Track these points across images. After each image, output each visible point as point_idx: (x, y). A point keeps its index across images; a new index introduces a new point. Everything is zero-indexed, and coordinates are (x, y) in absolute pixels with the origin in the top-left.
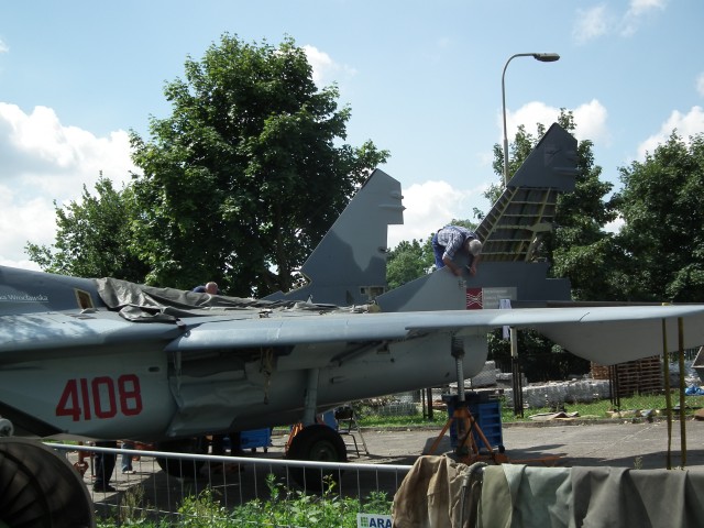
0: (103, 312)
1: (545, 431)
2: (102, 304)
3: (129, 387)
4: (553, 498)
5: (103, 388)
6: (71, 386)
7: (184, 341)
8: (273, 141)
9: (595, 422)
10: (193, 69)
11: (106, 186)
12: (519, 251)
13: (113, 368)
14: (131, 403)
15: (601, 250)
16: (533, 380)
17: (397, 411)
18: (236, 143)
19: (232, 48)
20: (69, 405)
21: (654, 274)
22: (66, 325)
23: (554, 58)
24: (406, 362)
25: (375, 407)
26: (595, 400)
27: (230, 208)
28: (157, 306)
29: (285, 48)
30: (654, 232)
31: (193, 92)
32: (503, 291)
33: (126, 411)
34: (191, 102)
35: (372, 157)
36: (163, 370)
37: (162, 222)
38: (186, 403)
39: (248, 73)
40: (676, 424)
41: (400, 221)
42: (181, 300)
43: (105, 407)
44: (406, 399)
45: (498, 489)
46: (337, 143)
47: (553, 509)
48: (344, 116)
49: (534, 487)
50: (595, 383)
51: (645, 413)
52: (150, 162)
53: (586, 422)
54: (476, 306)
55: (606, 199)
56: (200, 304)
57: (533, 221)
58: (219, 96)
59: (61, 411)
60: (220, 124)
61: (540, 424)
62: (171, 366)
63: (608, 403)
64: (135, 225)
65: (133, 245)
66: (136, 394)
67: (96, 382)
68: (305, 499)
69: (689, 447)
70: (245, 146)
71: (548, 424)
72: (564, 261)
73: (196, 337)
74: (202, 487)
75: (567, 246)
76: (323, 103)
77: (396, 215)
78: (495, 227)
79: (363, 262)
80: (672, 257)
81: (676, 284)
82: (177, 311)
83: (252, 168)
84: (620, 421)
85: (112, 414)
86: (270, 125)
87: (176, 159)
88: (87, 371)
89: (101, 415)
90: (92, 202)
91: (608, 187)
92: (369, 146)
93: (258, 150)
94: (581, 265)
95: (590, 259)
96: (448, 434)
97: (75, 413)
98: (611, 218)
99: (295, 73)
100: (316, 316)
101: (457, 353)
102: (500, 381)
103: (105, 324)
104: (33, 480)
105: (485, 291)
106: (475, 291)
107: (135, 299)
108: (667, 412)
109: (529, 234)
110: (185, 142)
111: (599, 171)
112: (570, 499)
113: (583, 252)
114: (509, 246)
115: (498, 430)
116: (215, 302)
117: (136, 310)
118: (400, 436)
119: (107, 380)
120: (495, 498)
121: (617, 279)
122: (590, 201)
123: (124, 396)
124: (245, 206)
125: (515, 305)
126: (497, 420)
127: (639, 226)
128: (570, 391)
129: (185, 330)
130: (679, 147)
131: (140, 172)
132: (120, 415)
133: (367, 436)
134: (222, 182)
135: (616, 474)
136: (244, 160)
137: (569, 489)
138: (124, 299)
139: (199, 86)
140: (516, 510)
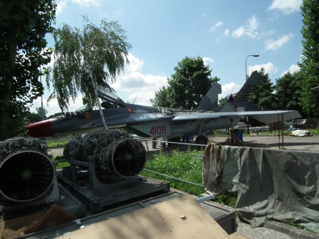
0: (159, 113)
1: (254, 138)
2: (158, 112)
3: (164, 128)
4: (235, 153)
5: (159, 128)
6: (152, 128)
7: (174, 119)
8: (196, 77)
9: (265, 136)
10: (179, 64)
11: (164, 88)
12: (246, 99)
13: (160, 125)
14: (164, 131)
15: (270, 98)
16: (253, 126)
17: (222, 133)
18: (188, 78)
19: (187, 59)
20: (152, 132)
21: (283, 103)
22: (152, 116)
23: (258, 56)
24: (221, 123)
25: (218, 132)
26: (267, 131)
27: (186, 92)
28: (169, 112)
29: (198, 58)
30: (283, 94)
31: (179, 68)
32: (242, 108)
33: (163, 133)
34: (178, 70)
35: (217, 80)
36: (170, 125)
37: (173, 95)
38: (175, 131)
39: (190, 64)
40: (281, 137)
41: (221, 93)
42: (174, 111)
43: (159, 132)
44: (224, 130)
45: (224, 150)
46: (209, 77)
47: (235, 155)
48: (211, 71)
49: (232, 150)
50: (267, 127)
51: (277, 134)
52: (171, 83)
53: (263, 136)
54: (236, 111)
55: (272, 86)
56: (178, 111)
57: (250, 92)
58: (185, 69)
59: (151, 133)
60: (185, 74)
61: (252, 136)
62: (172, 124)
63: (269, 132)
64: (168, 96)
65: (168, 100)
66: (165, 129)
67: (157, 127)
68: (195, 151)
69: (284, 142)
70: (190, 79)
71: (254, 136)
72: (261, 100)
73: (176, 118)
74: (177, 147)
75: (262, 97)
76: (206, 69)
77: (220, 92)
78: (241, 94)
79: (213, 102)
80: (288, 99)
81: (289, 105)
82: (173, 113)
83: (191, 84)
84: (271, 136)
85: (160, 133)
86: (195, 74)
87: (176, 82)
88: (155, 125)
89: (158, 133)
90: (161, 91)
91: (272, 84)
92: (216, 77)
93: (193, 79)
94: (265, 101)
95: (267, 100)
96: (230, 137)
97: (153, 133)
98: (273, 91)
99: (200, 63)
100: (201, 114)
101: (232, 121)
102: (245, 126)
103: (159, 116)
104: (136, 146)
105: (238, 108)
106: (236, 108)
107: (165, 111)
108: (279, 135)
109: (249, 95)
110: (178, 79)
111: (270, 80)
112: (239, 153)
113: (266, 99)
114: (244, 98)
115: (242, 137)
116: (181, 111)
117: (165, 113)
118: (222, 138)
119: (159, 127)
120: (224, 152)
121: (274, 104)
122: (268, 87)
123: (163, 130)
124: (190, 91)
125: (245, 111)
126: (242, 135)
127: (280, 92)
128: (261, 129)
129: (174, 117)
130: (290, 74)
131: (169, 85)
132: (162, 134)
133: (214, 138)
134: (185, 86)
135: (248, 148)
136: (189, 82)
137: (239, 151)
138: (163, 111)
139: (180, 67)
140: (228, 155)
